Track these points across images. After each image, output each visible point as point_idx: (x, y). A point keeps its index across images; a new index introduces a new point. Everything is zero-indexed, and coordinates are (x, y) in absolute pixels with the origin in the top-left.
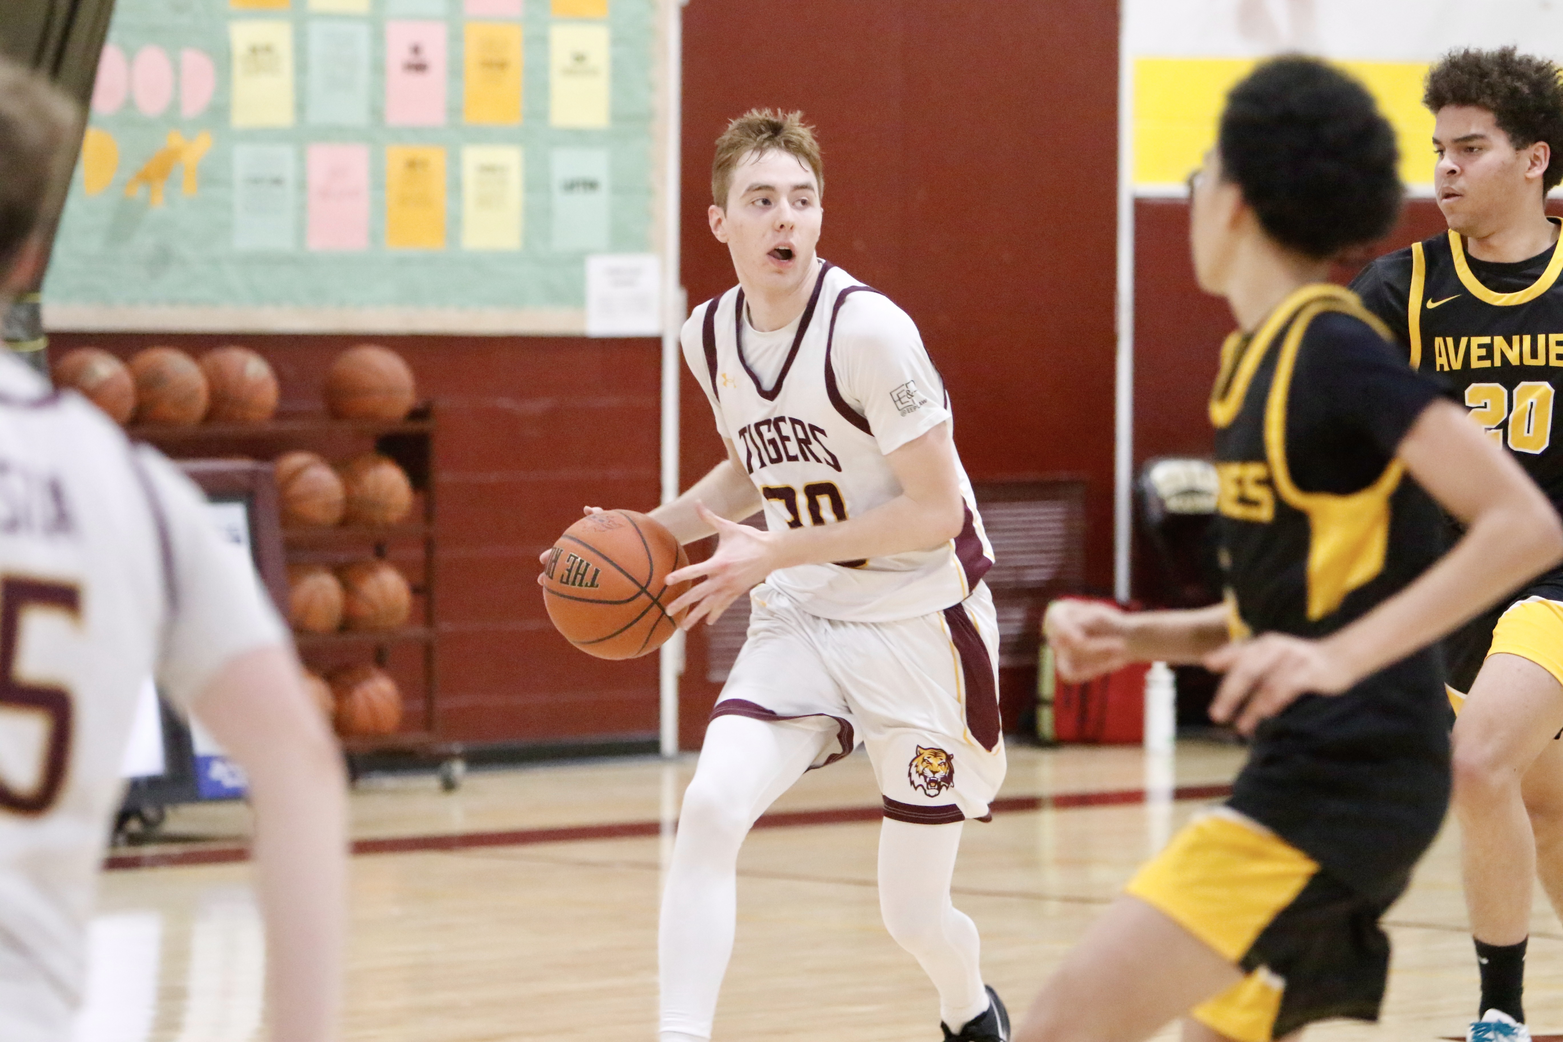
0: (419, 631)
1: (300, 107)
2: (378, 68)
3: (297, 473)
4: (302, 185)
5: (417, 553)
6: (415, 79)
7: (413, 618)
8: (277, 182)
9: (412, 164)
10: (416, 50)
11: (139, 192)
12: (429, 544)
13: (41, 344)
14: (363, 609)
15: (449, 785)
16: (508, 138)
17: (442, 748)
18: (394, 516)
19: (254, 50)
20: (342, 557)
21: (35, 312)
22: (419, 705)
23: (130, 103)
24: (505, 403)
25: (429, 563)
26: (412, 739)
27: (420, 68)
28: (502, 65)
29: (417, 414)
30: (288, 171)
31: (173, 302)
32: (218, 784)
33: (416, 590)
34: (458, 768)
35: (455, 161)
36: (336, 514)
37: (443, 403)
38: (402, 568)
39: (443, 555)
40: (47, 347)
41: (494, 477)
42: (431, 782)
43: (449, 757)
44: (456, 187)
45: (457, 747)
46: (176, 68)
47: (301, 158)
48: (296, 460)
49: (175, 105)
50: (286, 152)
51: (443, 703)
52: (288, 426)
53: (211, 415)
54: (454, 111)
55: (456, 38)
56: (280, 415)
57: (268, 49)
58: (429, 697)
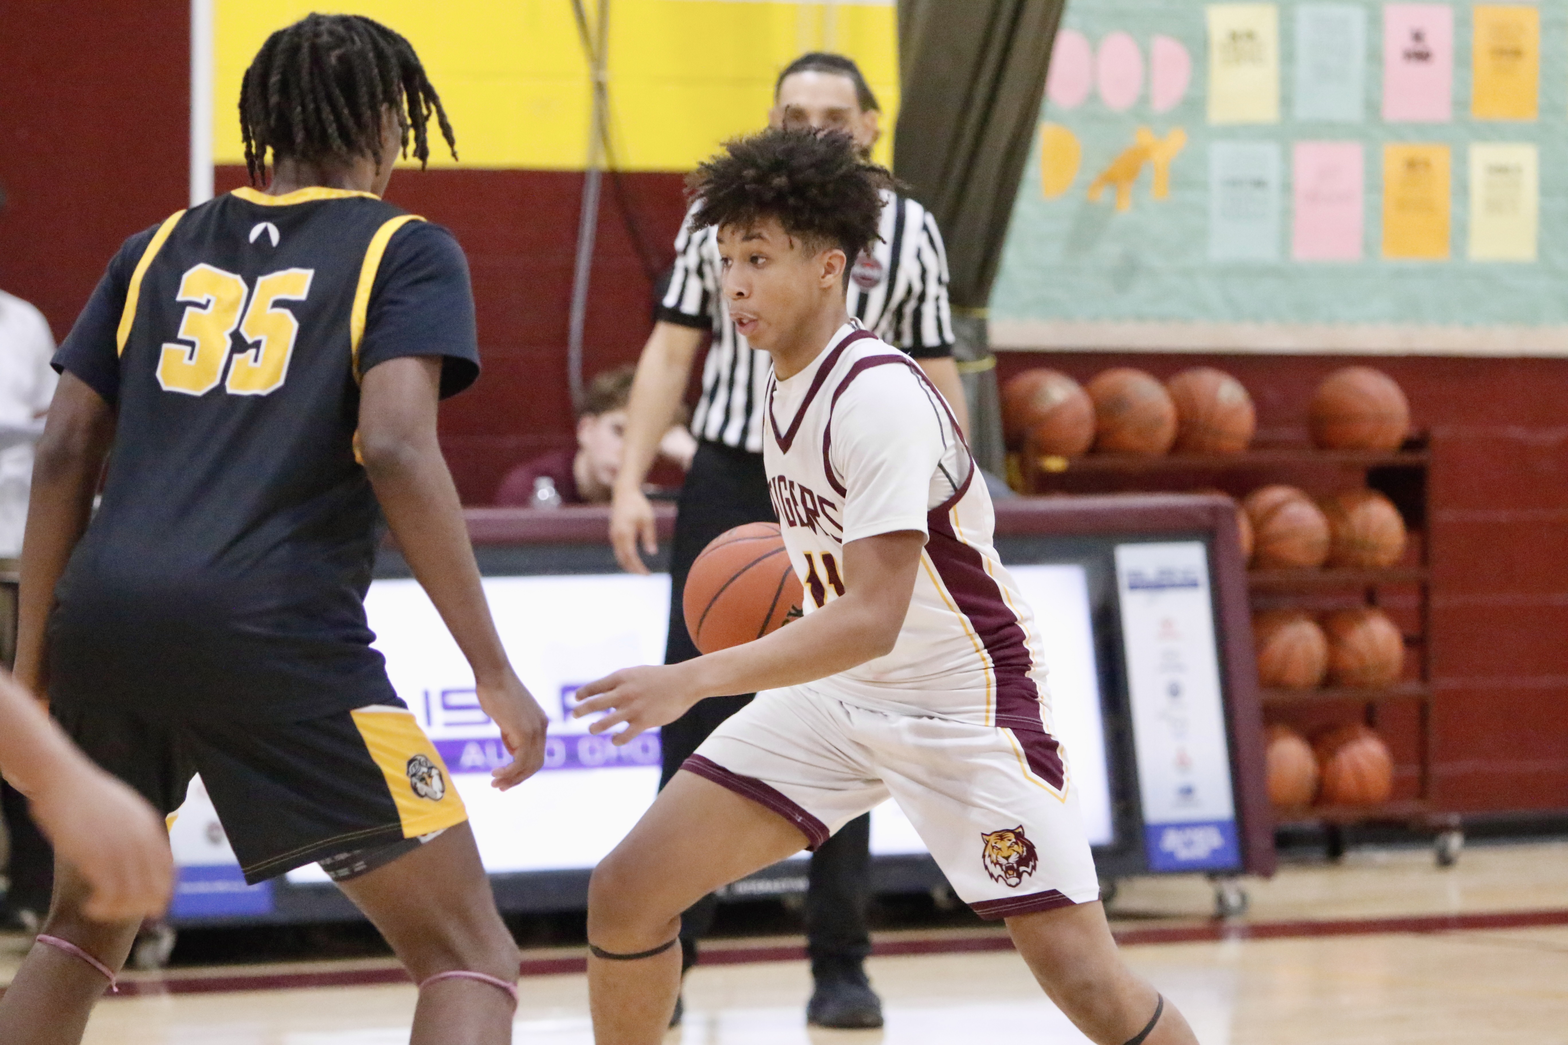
0: (1412, 687)
1: (1286, 101)
2: (1375, 56)
3: (1275, 509)
4: (1287, 188)
5: (1411, 601)
6: (1417, 69)
7: (1406, 673)
8: (1259, 184)
9: (1412, 165)
10: (1418, 37)
11: (1104, 196)
12: (1424, 591)
13: (988, 364)
14: (1349, 661)
15: (1445, 861)
16: (1523, 135)
17: (1436, 818)
18: (1385, 558)
19: (1234, 37)
20: (1329, 603)
21: (981, 330)
22: (1412, 770)
23: (1093, 97)
24: (1516, 432)
25: (1424, 610)
26: (1407, 808)
27: (1423, 56)
28: (1517, 53)
29: (1411, 445)
30: (1272, 173)
31: (1140, 318)
32: (1171, 855)
33: (1408, 642)
34: (1455, 842)
35: (1461, 160)
36: (1319, 555)
37: (1441, 432)
38: (1395, 616)
39: (1438, 602)
40: (993, 368)
41: (1504, 516)
42: (1425, 857)
43: (1446, 829)
44: (1462, 190)
45: (1454, 819)
46: (1147, 57)
47: (1286, 158)
48: (1276, 494)
49: (1144, 100)
50: (1270, 151)
51: (1440, 769)
52: (1266, 457)
53: (1178, 445)
54: (1461, 104)
55: (1463, 23)
56: (1256, 445)
57: (1250, 36)
58: (1423, 760)
